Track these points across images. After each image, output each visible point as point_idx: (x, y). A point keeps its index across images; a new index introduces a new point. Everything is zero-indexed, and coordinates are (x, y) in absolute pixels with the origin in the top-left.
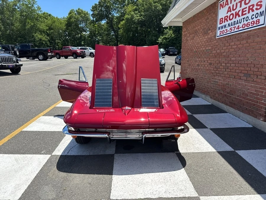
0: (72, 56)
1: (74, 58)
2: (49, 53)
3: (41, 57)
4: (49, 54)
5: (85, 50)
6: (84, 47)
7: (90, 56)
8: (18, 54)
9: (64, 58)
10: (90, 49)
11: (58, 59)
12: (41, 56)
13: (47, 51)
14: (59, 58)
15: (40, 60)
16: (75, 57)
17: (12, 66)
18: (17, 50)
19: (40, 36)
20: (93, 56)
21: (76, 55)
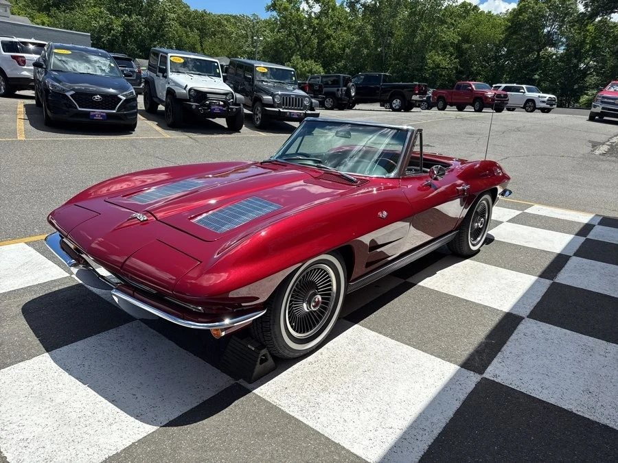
0: (473, 105)
1: (476, 111)
2: (416, 94)
3: (396, 103)
4: (415, 97)
5: (508, 93)
6: (515, 85)
7: (524, 108)
8: (353, 94)
9: (454, 108)
10: (529, 90)
11: (439, 109)
12: (398, 101)
13: (411, 91)
14: (443, 109)
15: (394, 110)
16: (477, 109)
17: (298, 115)
18: (353, 85)
19: (438, 59)
20: (532, 108)
21: (481, 103)
